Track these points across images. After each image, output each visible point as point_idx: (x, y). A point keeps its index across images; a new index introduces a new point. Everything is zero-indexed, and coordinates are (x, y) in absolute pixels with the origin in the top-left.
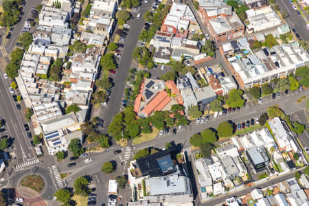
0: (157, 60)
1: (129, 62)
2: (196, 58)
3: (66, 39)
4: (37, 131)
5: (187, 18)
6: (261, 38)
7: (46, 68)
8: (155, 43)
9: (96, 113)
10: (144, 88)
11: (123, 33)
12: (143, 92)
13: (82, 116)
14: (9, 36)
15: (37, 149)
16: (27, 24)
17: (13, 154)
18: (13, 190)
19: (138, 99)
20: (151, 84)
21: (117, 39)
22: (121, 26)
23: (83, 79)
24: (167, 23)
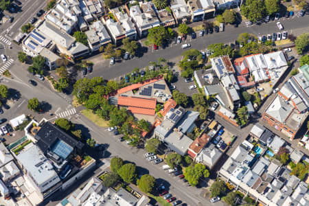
0: (196, 76)
1: (176, 55)
2: (222, 110)
4: (37, 23)
5: (272, 74)
6: (296, 157)
8: (213, 62)
9: (96, 61)
10: (151, 84)
11: (210, 29)
12: (146, 85)
13: (80, 47)
15: (20, 35)
19: (134, 86)
20: (162, 87)
21: (199, 28)
22: (217, 22)
23: (120, 26)
24: (249, 59)
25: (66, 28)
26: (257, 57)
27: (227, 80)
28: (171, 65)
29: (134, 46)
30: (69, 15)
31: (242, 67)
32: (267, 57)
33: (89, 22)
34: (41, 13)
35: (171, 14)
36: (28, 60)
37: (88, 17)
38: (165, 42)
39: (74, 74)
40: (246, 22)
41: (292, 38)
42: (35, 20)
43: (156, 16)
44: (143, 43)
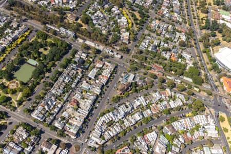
0: (135, 143)
1: (128, 137)
2: (144, 152)
3: (120, 118)
4: (91, 136)
5: (154, 138)
7: (109, 121)
8: (139, 138)
9: (108, 143)
10: (124, 148)
11: (135, 128)
13: (104, 141)
14: (111, 104)
15: (86, 140)
16: (117, 105)
17: (81, 136)
18: (71, 146)
19: (120, 150)
20: (127, 149)
21: (132, 128)
22: (136, 125)
23: (113, 133)
24: (147, 135)
25: (99, 136)
26: (149, 134)
27: (144, 143)
28: (128, 140)
29: (117, 137)
30: (98, 132)
31: (146, 138)
32: (152, 134)
33: (104, 132)
34: (91, 132)
35: (125, 126)
36: (90, 147)
37: (103, 131)
38: (125, 134)
39: (103, 149)
40: (144, 124)
41: (156, 127)
42: (89, 135)
43: (121, 127)
44: (119, 135)
